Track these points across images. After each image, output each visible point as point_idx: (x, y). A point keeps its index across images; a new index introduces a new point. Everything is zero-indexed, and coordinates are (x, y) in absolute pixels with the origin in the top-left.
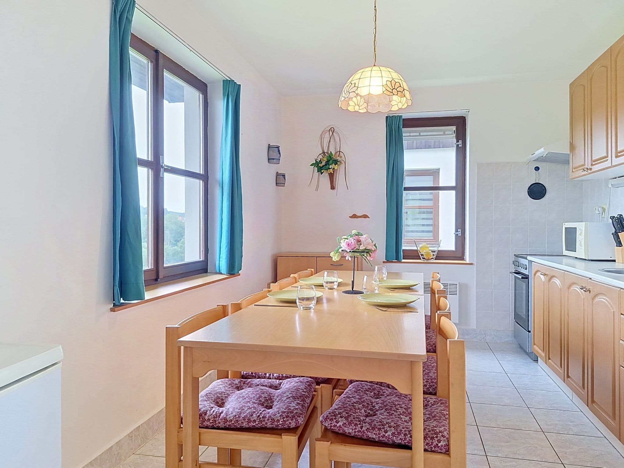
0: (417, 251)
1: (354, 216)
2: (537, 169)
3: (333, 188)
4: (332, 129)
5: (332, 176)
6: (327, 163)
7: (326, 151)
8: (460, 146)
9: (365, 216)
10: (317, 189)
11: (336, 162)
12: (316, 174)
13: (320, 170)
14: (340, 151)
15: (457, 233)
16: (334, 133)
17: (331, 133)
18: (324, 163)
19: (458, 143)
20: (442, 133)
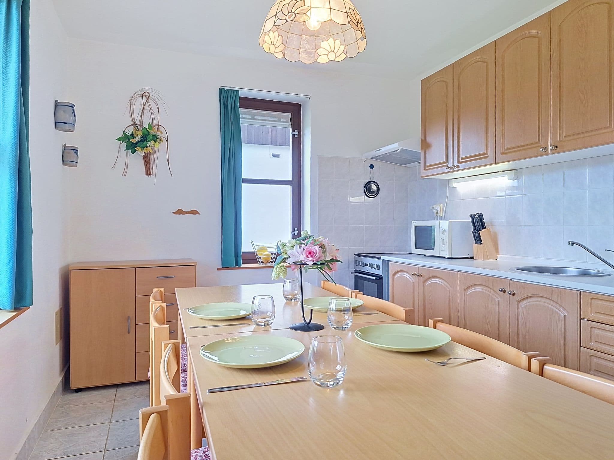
0: (254, 253)
1: (180, 212)
2: (372, 166)
3: (148, 173)
4: (147, 94)
5: (147, 158)
6: (144, 138)
7: (137, 123)
8: (296, 136)
9: (194, 212)
10: (125, 174)
11: (155, 138)
12: (123, 152)
13: (132, 147)
14: (159, 125)
15: (294, 233)
16: (149, 100)
17: (145, 99)
18: (138, 138)
19: (294, 133)
20: (276, 119)
